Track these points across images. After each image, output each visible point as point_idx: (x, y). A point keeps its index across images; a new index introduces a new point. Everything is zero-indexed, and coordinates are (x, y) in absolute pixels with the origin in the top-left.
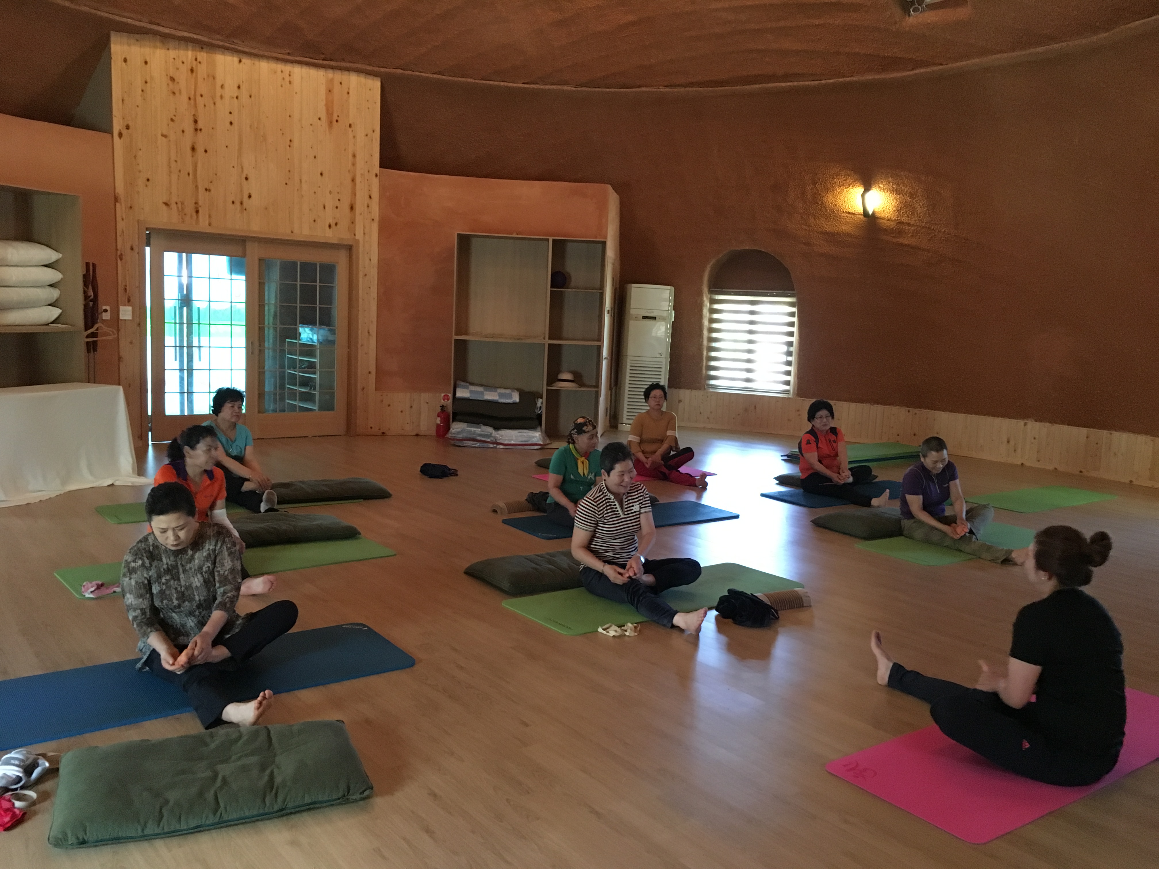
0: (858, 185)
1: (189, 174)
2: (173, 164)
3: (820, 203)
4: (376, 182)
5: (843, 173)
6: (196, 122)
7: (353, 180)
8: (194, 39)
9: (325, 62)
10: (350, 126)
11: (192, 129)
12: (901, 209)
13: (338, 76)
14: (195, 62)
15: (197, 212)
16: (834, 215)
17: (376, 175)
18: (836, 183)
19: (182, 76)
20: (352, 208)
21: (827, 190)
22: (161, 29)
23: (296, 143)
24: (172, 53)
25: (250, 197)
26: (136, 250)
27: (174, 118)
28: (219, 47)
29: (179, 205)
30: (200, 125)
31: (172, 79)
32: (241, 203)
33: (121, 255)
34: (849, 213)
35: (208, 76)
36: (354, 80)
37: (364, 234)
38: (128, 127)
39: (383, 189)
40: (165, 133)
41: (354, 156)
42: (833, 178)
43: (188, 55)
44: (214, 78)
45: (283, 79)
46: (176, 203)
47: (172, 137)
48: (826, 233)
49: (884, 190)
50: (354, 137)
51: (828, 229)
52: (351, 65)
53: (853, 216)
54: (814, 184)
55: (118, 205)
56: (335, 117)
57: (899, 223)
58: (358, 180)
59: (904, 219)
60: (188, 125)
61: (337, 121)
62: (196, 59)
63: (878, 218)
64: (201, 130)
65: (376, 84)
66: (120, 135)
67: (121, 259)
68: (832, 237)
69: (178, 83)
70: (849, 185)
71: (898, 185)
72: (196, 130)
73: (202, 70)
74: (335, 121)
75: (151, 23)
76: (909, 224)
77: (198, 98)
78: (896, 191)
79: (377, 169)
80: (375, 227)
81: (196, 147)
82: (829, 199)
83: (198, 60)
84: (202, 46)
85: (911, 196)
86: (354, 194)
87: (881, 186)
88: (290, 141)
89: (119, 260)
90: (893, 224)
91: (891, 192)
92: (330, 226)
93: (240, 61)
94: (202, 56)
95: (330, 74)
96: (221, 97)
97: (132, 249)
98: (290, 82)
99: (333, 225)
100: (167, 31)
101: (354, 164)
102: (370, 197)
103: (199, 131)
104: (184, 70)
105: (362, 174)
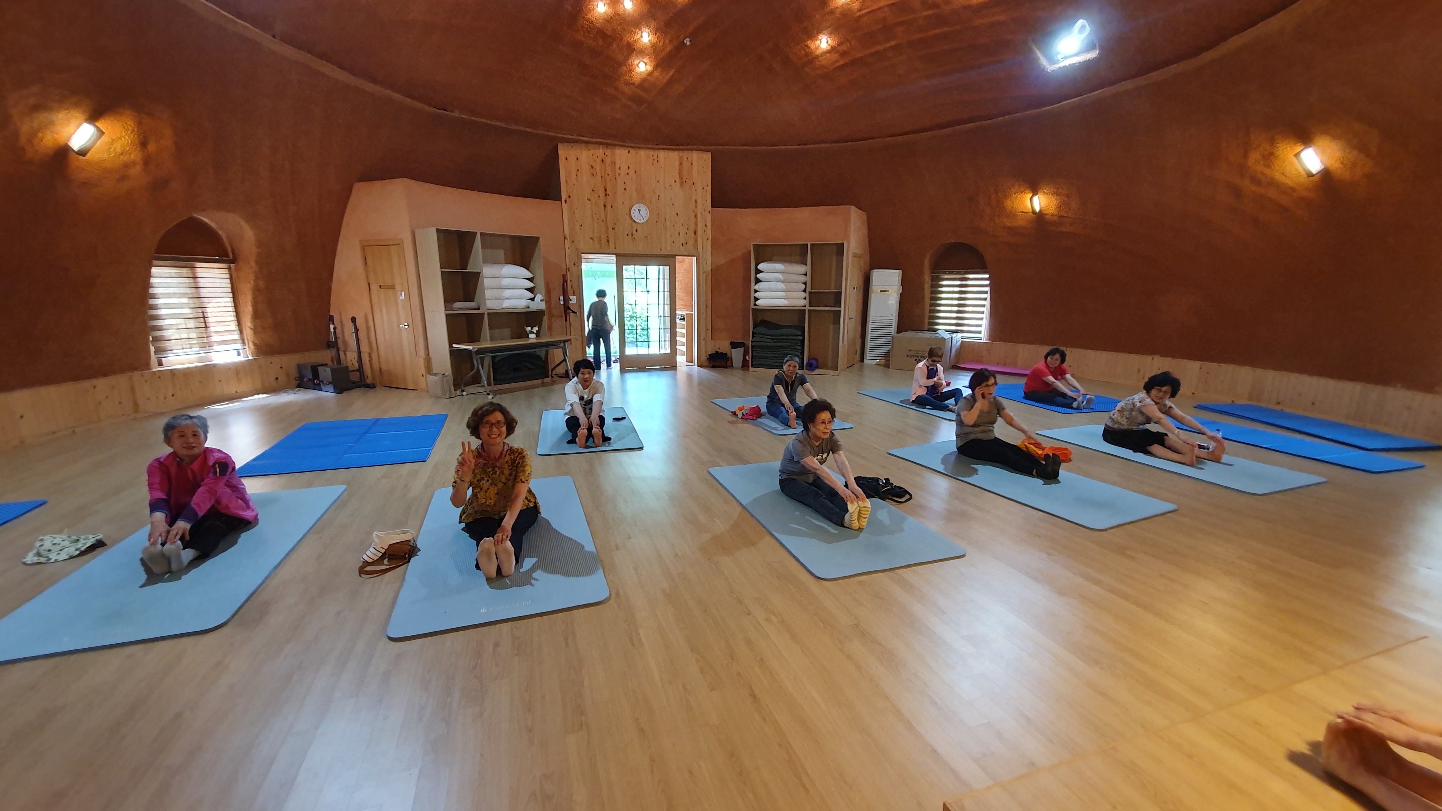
0: (1028, 192)
1: (603, 221)
2: (595, 215)
3: (1002, 207)
4: (709, 217)
5: (1016, 184)
6: (606, 190)
7: (696, 216)
8: (603, 142)
9: (678, 147)
10: (693, 184)
11: (604, 195)
12: (1060, 206)
13: (686, 154)
14: (604, 155)
15: (608, 241)
16: (1012, 215)
17: (709, 212)
18: (1012, 191)
19: (598, 166)
20: (695, 233)
21: (1006, 197)
22: (582, 138)
23: (662, 196)
24: (592, 152)
25: (637, 231)
26: (576, 265)
27: (594, 189)
28: (617, 145)
29: (599, 238)
30: (608, 192)
31: (592, 167)
32: (632, 235)
33: (569, 268)
34: (1023, 212)
35: (611, 163)
36: (695, 156)
37: (703, 248)
38: (569, 197)
39: (713, 221)
40: (589, 198)
41: (696, 202)
42: (1010, 189)
43: (600, 151)
44: (615, 164)
45: (654, 160)
46: (597, 237)
47: (593, 200)
48: (1009, 228)
49: (1047, 193)
50: (696, 190)
51: (1008, 224)
52: (692, 146)
53: (1026, 214)
54: (997, 193)
55: (566, 241)
56: (685, 180)
57: (1060, 216)
58: (699, 216)
59: (1063, 214)
60: (602, 193)
61: (686, 182)
62: (605, 154)
63: (1045, 214)
64: (609, 195)
65: (708, 156)
66: (566, 201)
67: (569, 271)
68: (1013, 231)
69: (596, 169)
70: (1022, 192)
71: (1058, 189)
72: (606, 195)
73: (608, 160)
74: (684, 182)
75: (579, 135)
76: (1067, 217)
77: (607, 176)
78: (1056, 194)
79: (709, 208)
80: (709, 242)
81: (606, 205)
82: (1008, 204)
83: (606, 154)
84: (607, 145)
85: (1067, 196)
86: (696, 225)
87: (1045, 191)
88: (659, 196)
89: (568, 271)
90: (1055, 218)
91: (1052, 195)
92: (683, 245)
93: (629, 152)
94: (608, 152)
95: (681, 153)
96: (619, 174)
97: (574, 264)
98: (658, 161)
99: (684, 244)
100: (586, 139)
101: (696, 207)
102: (706, 226)
103: (607, 196)
104: (599, 161)
105: (701, 212)
